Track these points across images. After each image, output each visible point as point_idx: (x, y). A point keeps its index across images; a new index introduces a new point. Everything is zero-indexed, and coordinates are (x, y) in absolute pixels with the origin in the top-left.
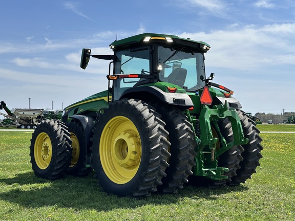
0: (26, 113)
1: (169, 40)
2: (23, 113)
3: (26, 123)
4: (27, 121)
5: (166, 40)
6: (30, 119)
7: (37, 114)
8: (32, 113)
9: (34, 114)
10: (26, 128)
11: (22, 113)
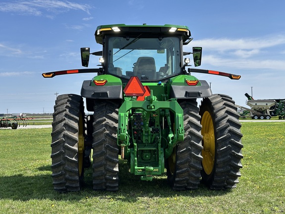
0: (258, 104)
1: (116, 30)
2: (256, 104)
3: (260, 114)
4: (260, 112)
5: (112, 31)
6: (263, 109)
7: (270, 104)
8: (264, 104)
9: (267, 104)
10: (259, 118)
11: (254, 104)
